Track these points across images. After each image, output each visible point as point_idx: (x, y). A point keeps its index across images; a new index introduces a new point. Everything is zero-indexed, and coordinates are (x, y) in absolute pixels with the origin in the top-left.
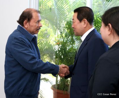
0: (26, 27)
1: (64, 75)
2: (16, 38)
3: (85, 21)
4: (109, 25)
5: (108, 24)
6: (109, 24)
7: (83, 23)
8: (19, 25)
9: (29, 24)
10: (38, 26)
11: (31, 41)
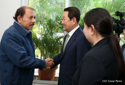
0: (20, 22)
1: (50, 67)
2: (9, 34)
3: (75, 20)
4: (92, 26)
7: (72, 21)
8: (15, 21)
10: (31, 22)
11: (26, 37)
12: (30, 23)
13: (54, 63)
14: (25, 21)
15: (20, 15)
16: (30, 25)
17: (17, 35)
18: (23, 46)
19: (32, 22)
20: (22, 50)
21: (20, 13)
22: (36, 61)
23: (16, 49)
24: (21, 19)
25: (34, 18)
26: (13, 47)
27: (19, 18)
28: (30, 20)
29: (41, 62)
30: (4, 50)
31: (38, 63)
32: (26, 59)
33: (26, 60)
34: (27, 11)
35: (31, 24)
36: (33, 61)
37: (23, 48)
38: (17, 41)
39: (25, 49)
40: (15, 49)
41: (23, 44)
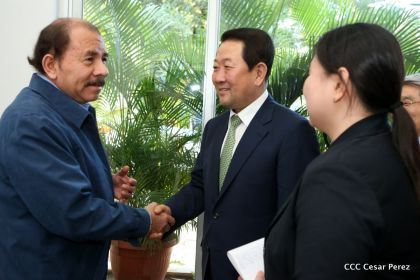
0: (52, 75)
1: (160, 234)
5: (338, 68)
6: (343, 69)
9: (60, 67)
10: (92, 73)
11: (82, 127)
12: (89, 77)
13: (173, 220)
14: (70, 72)
15: (53, 51)
16: (89, 85)
17: (53, 126)
18: (74, 164)
19: (96, 73)
20: (76, 176)
21: (52, 43)
22: (122, 213)
23: (55, 175)
24: (56, 66)
25: (104, 60)
26: (42, 167)
27: (48, 61)
28: (89, 65)
29: (138, 219)
30: (8, 178)
31: (128, 221)
32: (92, 209)
33: (92, 212)
34: (76, 35)
35: (93, 79)
36: (114, 216)
37: (77, 167)
38: (55, 144)
39: (84, 171)
40: (50, 174)
41: (77, 154)
